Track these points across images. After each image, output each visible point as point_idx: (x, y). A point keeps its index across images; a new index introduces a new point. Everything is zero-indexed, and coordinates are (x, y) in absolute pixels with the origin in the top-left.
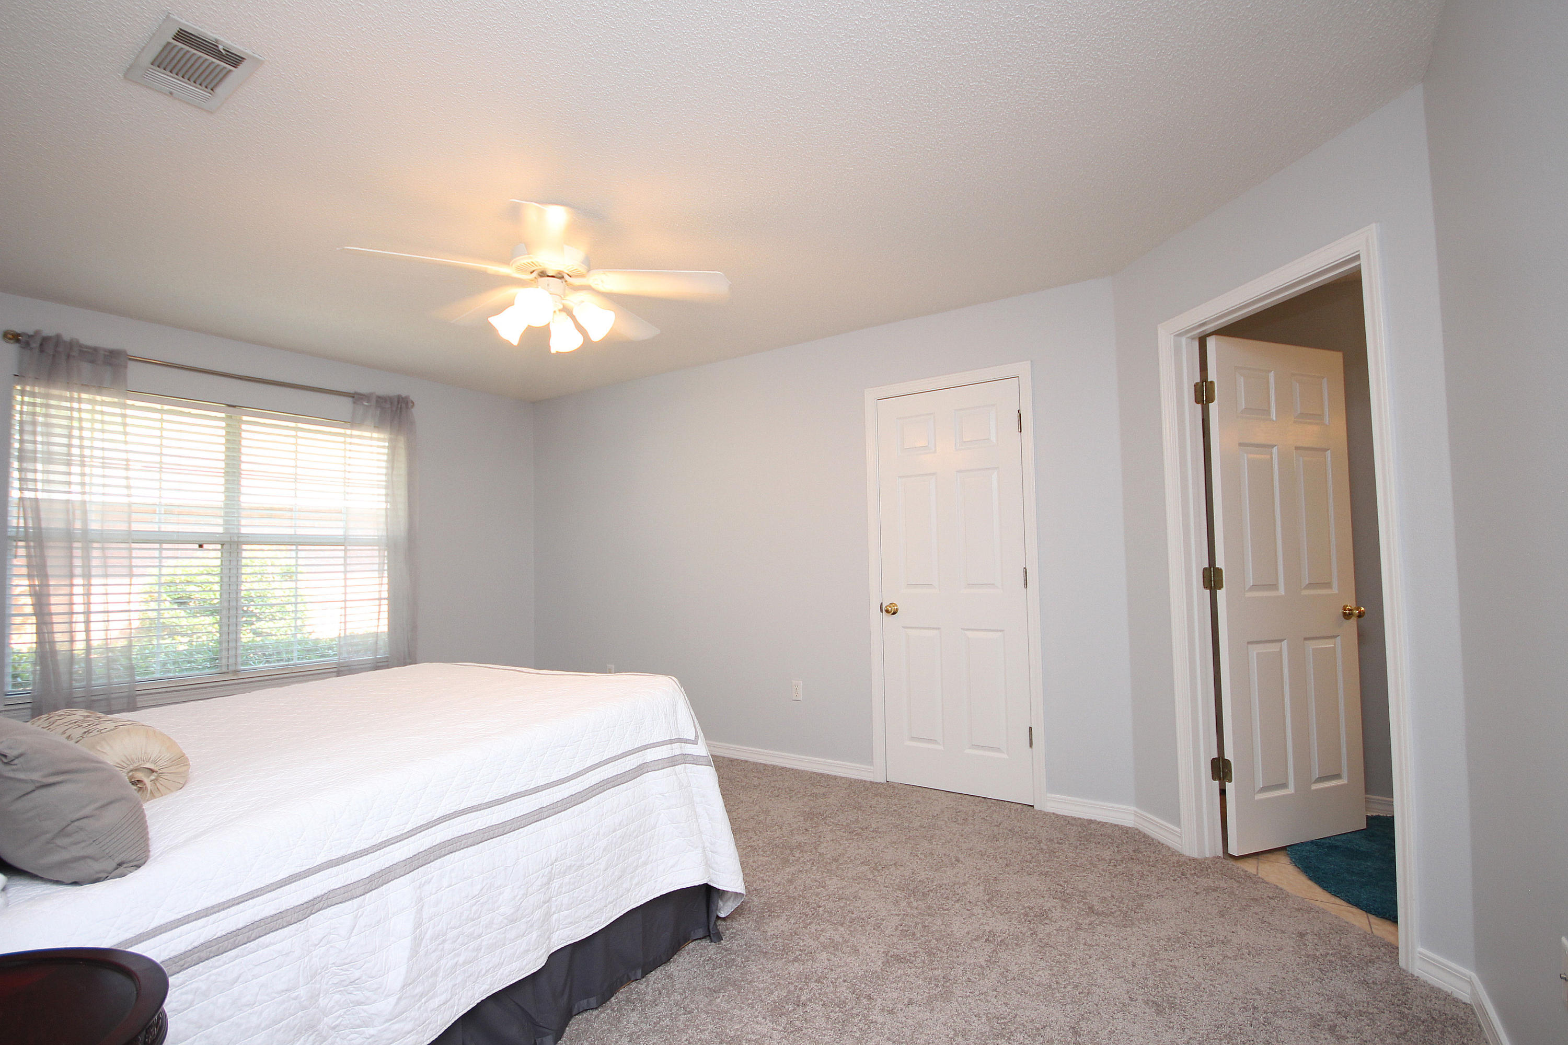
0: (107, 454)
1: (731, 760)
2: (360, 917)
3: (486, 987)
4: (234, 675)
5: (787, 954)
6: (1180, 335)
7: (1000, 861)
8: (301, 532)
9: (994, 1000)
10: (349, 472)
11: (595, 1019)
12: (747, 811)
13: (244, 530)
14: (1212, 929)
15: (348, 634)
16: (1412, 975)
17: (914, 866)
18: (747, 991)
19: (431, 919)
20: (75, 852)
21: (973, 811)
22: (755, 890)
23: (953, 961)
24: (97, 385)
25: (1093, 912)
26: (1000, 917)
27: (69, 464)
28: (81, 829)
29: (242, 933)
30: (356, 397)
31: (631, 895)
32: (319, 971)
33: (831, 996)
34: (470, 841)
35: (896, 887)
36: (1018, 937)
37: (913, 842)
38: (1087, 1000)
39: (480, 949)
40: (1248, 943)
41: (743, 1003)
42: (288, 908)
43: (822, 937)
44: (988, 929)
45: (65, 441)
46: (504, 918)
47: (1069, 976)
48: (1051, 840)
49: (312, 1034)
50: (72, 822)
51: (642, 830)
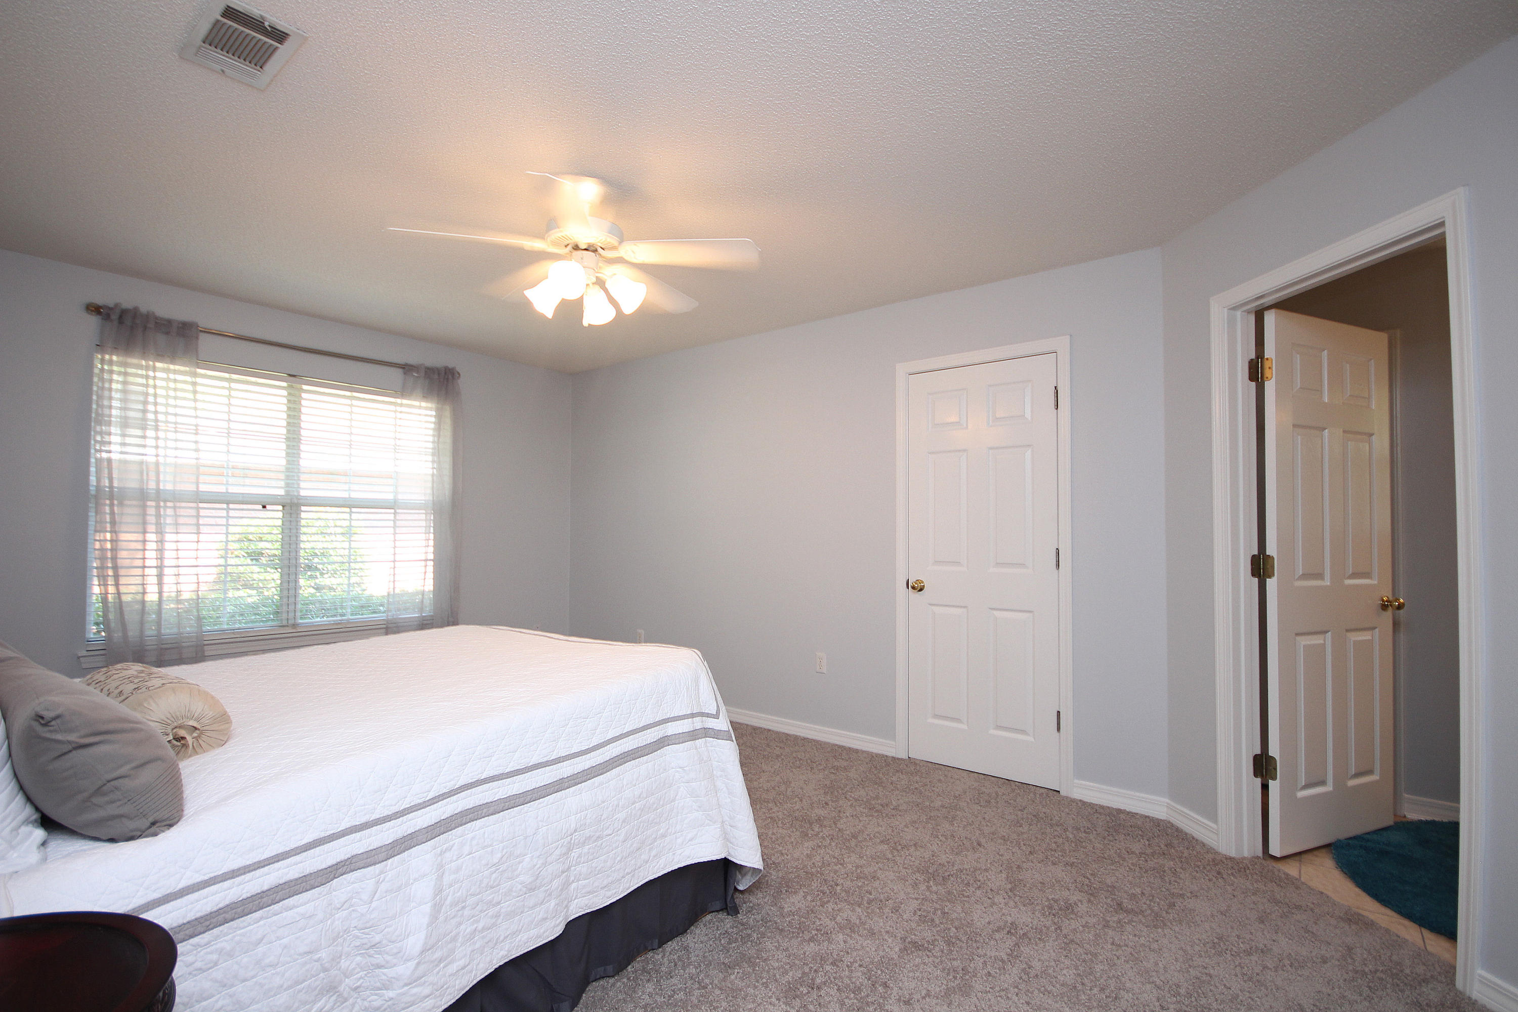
0: (179, 419)
1: (755, 729)
2: (381, 883)
3: (503, 953)
4: (294, 629)
5: (803, 933)
6: (1234, 309)
7: (1024, 848)
8: (354, 495)
9: (1015, 998)
10: (399, 439)
11: (611, 987)
12: (768, 781)
13: (303, 493)
14: (1251, 936)
15: (397, 591)
16: (1470, 999)
17: (935, 848)
18: (762, 969)
19: (451, 886)
20: (112, 810)
21: (997, 793)
22: (774, 863)
23: (973, 953)
24: (169, 354)
25: (1122, 909)
26: (1024, 909)
27: (144, 428)
28: (116, 788)
29: (267, 896)
30: (407, 368)
31: (650, 867)
32: (341, 934)
33: (847, 981)
34: (492, 810)
35: (916, 869)
36: (1041, 931)
37: (933, 822)
38: (1115, 1005)
39: (500, 916)
40: (1290, 954)
41: (758, 981)
42: (312, 872)
43: (839, 917)
44: (1009, 919)
45: (140, 407)
46: (523, 886)
47: (1095, 977)
48: (1078, 829)
49: (334, 994)
50: (109, 781)
51: (661, 803)
